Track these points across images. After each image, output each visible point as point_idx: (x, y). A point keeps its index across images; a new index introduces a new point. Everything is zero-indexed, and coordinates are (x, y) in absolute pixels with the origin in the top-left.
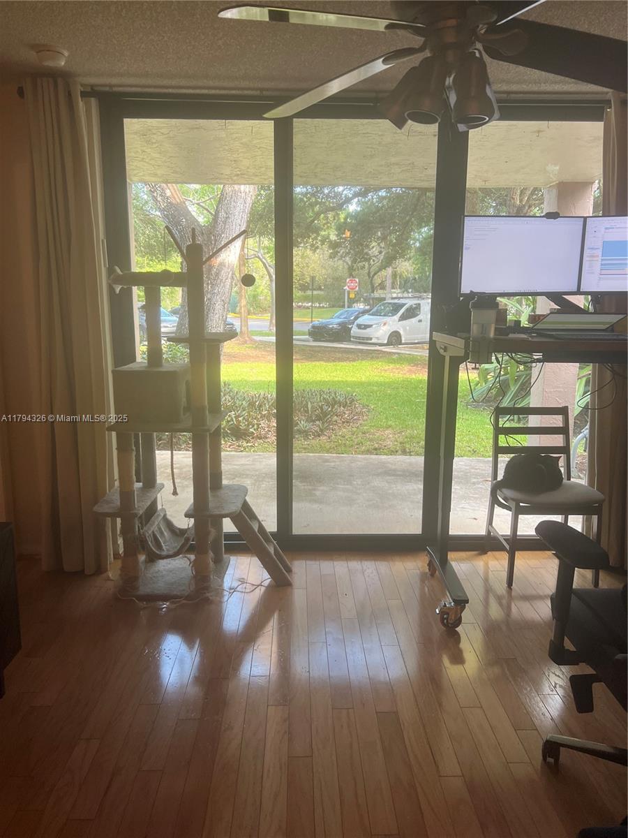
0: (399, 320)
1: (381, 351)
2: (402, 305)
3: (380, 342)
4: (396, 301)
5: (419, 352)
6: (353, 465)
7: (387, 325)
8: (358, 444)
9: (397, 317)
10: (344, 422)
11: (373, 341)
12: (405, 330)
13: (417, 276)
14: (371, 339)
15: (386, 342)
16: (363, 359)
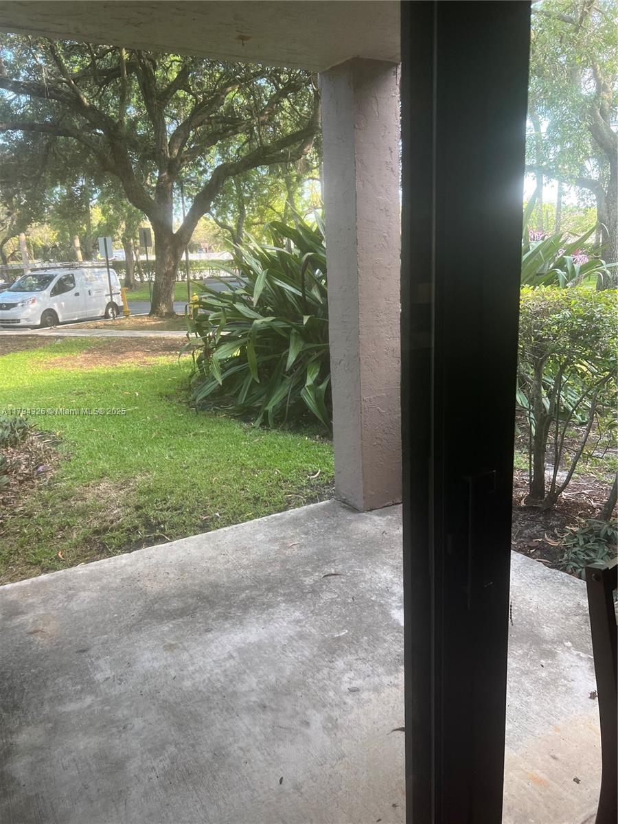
0: (51, 295)
1: (37, 336)
2: (51, 278)
3: (31, 323)
4: (42, 272)
5: (84, 332)
6: (74, 605)
7: (36, 302)
8: (62, 528)
9: (47, 292)
10: (21, 482)
11: (22, 323)
12: (60, 306)
13: (57, 244)
14: (19, 321)
15: (38, 322)
16: (15, 350)
